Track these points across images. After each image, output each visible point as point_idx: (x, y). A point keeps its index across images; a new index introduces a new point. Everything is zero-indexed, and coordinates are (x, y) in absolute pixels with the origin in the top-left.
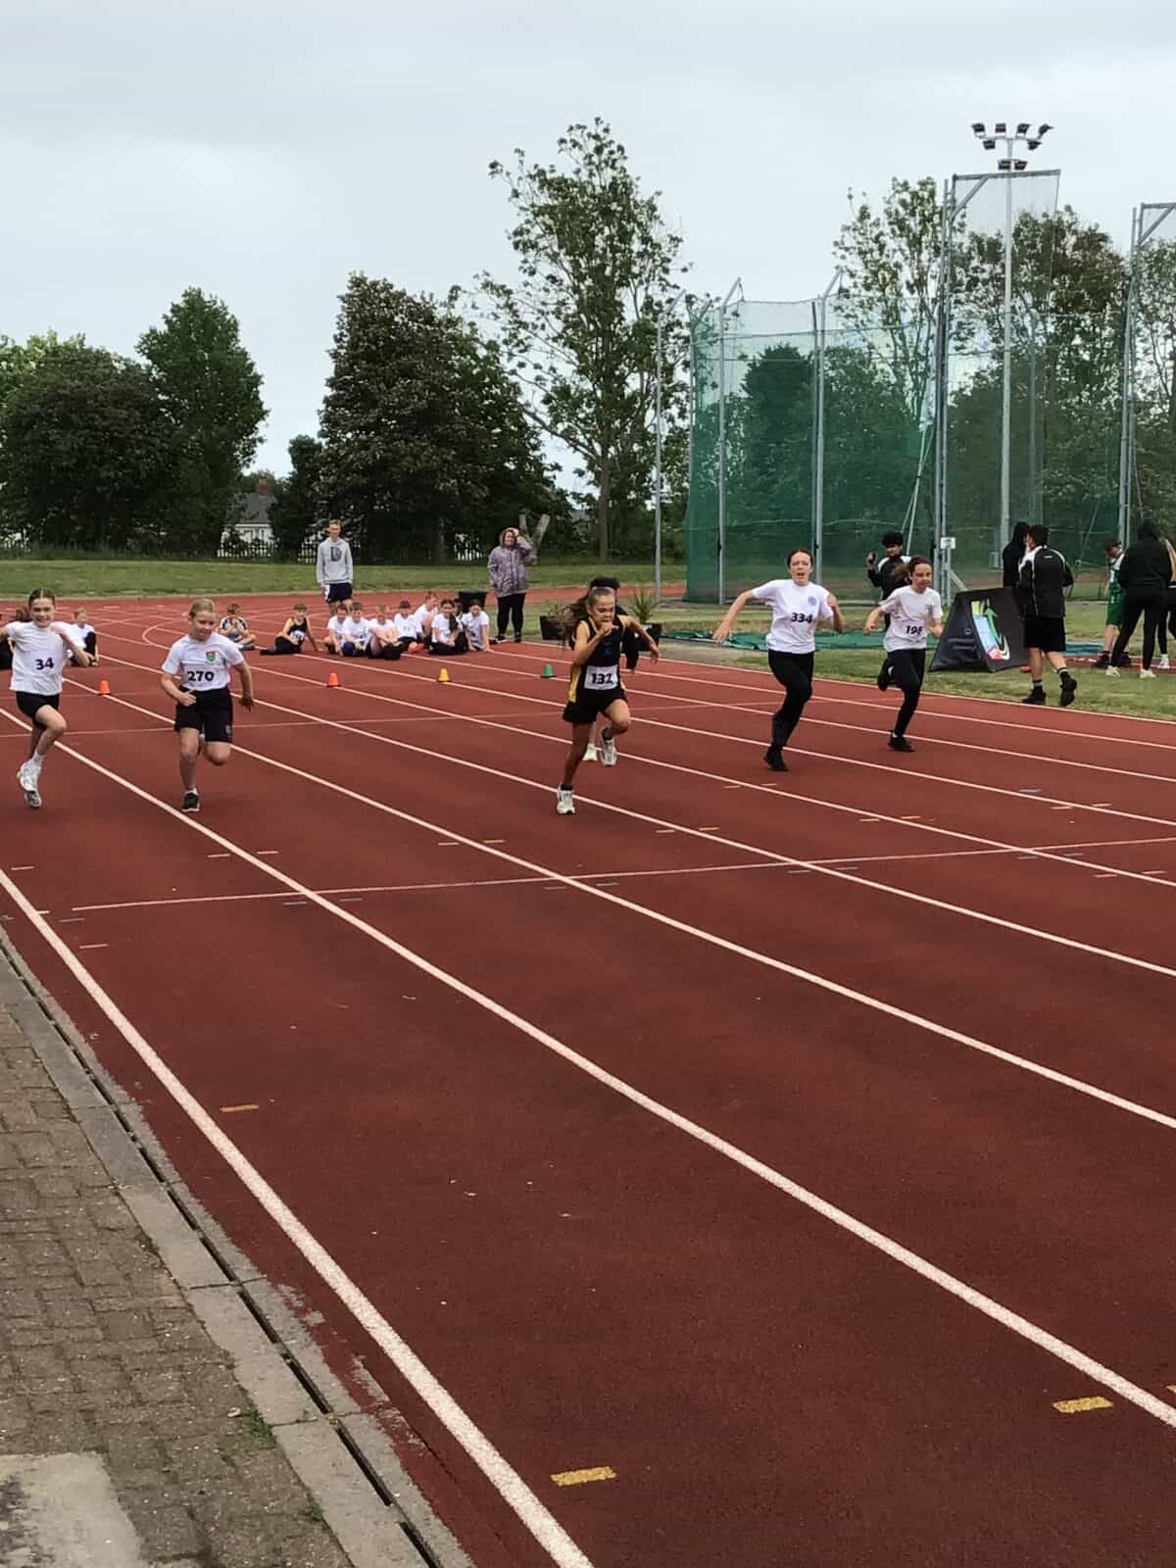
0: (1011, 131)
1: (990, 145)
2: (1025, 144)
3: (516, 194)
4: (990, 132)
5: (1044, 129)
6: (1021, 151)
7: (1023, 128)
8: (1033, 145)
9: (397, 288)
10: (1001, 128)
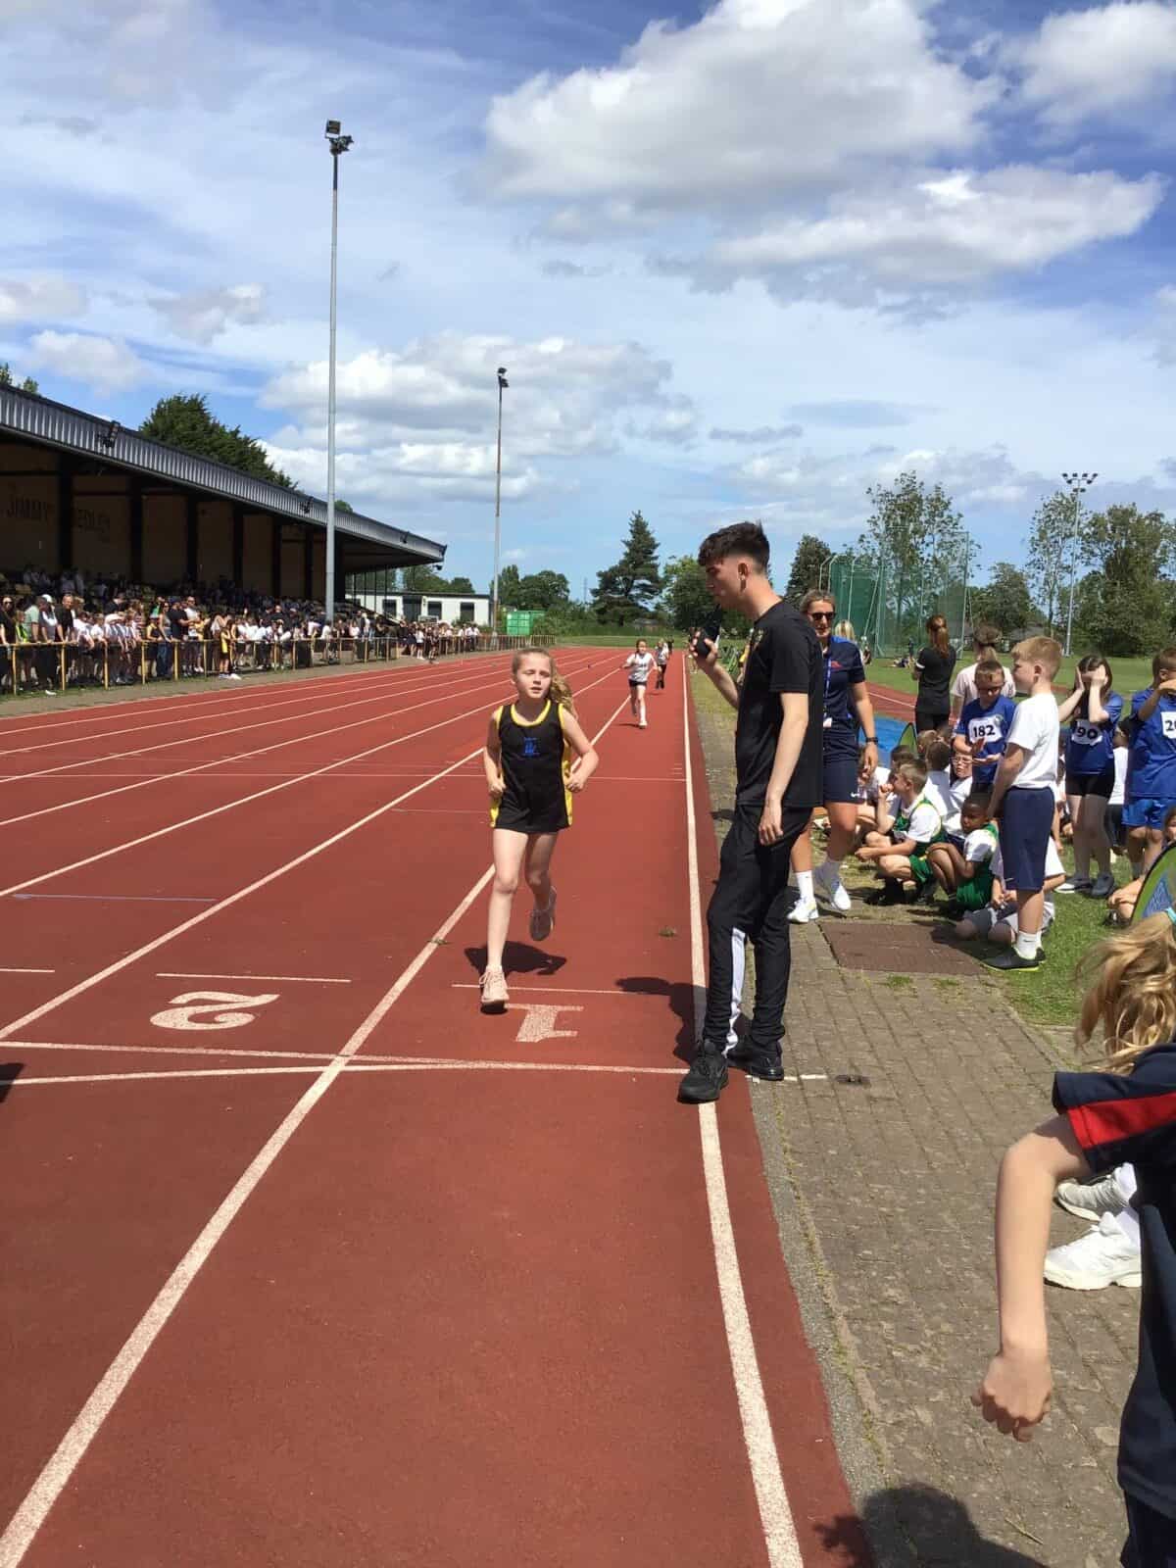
0: (1080, 477)
1: (1070, 482)
2: (1085, 482)
3: (874, 502)
4: (1070, 477)
5: (1095, 475)
6: (1084, 484)
7: (1085, 475)
8: (1089, 482)
9: (820, 540)
10: (1075, 475)
